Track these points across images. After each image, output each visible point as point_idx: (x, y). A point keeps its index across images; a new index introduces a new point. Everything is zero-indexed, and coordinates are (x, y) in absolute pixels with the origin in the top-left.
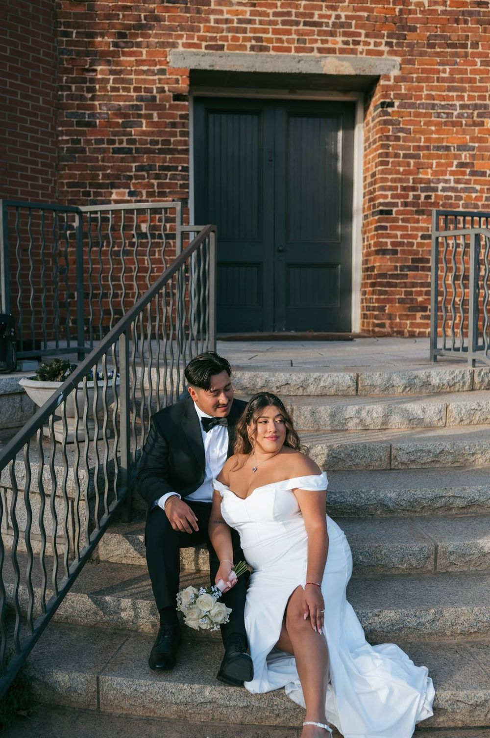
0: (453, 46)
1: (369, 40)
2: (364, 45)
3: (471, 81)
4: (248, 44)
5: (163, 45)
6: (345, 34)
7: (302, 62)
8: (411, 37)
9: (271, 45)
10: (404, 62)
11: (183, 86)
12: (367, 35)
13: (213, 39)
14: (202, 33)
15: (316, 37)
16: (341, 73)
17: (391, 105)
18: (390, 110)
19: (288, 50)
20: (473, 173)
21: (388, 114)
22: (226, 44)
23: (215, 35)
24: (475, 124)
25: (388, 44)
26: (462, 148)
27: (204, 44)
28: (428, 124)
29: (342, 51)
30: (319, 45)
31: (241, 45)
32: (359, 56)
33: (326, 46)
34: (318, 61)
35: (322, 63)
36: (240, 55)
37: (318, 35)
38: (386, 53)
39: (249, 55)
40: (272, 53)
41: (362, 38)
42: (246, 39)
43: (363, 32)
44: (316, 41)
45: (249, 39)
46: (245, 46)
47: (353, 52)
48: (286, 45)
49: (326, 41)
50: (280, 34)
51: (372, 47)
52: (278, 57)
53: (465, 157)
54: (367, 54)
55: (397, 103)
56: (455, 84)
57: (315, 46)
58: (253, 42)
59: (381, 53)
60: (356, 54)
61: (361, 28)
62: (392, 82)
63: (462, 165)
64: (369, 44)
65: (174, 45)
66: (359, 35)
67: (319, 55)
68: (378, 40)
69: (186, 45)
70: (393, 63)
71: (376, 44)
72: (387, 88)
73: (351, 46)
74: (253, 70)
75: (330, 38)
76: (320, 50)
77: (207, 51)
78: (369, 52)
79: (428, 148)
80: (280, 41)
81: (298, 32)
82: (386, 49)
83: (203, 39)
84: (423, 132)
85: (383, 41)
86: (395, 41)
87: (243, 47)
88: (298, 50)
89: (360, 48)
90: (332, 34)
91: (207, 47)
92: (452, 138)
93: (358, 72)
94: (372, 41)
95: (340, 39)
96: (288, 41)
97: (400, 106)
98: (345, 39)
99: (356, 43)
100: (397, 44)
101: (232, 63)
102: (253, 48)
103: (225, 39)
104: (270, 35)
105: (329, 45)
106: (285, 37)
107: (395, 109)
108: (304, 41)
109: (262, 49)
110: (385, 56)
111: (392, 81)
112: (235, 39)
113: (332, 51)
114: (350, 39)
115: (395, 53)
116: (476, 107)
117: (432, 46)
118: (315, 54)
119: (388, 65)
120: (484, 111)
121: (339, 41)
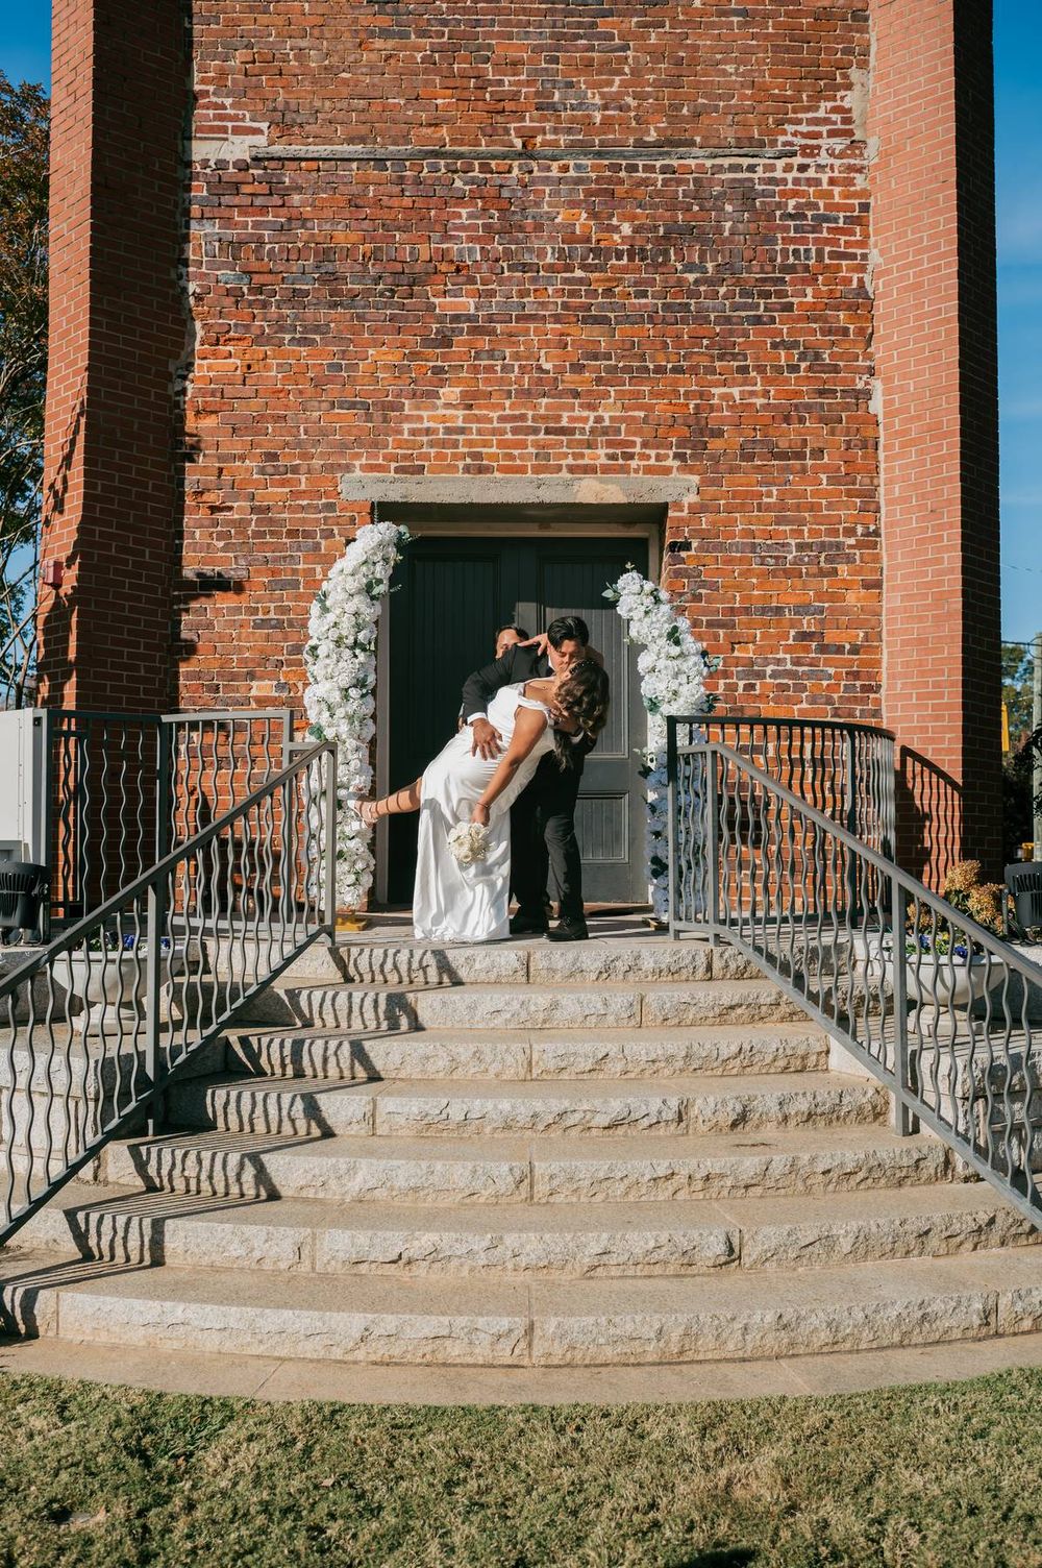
0: (783, 456)
1: (647, 451)
2: (640, 459)
3: (813, 508)
4: (461, 464)
5: (332, 468)
6: (610, 444)
7: (543, 487)
8: (716, 445)
9: (495, 464)
10: (705, 482)
12: (645, 445)
13: (406, 457)
14: (390, 450)
15: (565, 450)
16: (604, 502)
17: (687, 546)
18: (683, 554)
19: (522, 470)
20: (823, 649)
21: (683, 561)
22: (426, 464)
23: (410, 452)
24: (822, 573)
25: (677, 456)
26: (802, 609)
27: (393, 465)
28: (746, 574)
29: (606, 469)
30: (570, 461)
31: (449, 465)
32: (632, 475)
33: (580, 462)
34: (568, 485)
35: (576, 488)
36: (445, 480)
37: (568, 447)
38: (675, 470)
39: (462, 480)
40: (497, 475)
41: (637, 450)
42: (455, 456)
43: (638, 440)
44: (566, 455)
45: (463, 456)
46: (457, 467)
47: (624, 470)
48: (518, 462)
49: (582, 456)
50: (509, 448)
51: (652, 461)
52: (508, 481)
53: (808, 624)
54: (644, 473)
55: (695, 545)
56: (789, 513)
57: (564, 462)
58: (468, 461)
59: (667, 471)
60: (629, 473)
61: (634, 435)
62: (685, 513)
63: (804, 636)
64: (648, 457)
65: (348, 468)
66: (633, 444)
67: (570, 476)
68: (662, 452)
69: (364, 468)
70: (686, 484)
71: (658, 457)
72: (680, 522)
73: (621, 462)
74: (468, 501)
75: (587, 451)
76: (571, 469)
77: (397, 476)
78: (649, 470)
79: (747, 611)
80: (511, 457)
81: (536, 444)
82: (676, 463)
83: (395, 458)
84: (738, 587)
85: (671, 453)
86: (689, 452)
87: (453, 468)
88: (537, 470)
89: (634, 464)
90: (590, 445)
91: (397, 470)
92: (787, 594)
93: (632, 500)
94: (653, 453)
95: (602, 452)
96: (522, 457)
97: (699, 549)
98: (611, 451)
99: (631, 456)
100: (692, 455)
101: (436, 492)
102: (467, 469)
103: (426, 457)
104: (494, 450)
105: (586, 461)
106: (516, 452)
107: (693, 552)
108: (547, 457)
109: (481, 470)
110: (675, 474)
111: (686, 511)
112: (439, 456)
113: (589, 470)
114: (618, 451)
115: (691, 470)
116: (823, 546)
117: (751, 457)
118: (565, 474)
119: (679, 488)
120: (836, 553)
121: (601, 455)
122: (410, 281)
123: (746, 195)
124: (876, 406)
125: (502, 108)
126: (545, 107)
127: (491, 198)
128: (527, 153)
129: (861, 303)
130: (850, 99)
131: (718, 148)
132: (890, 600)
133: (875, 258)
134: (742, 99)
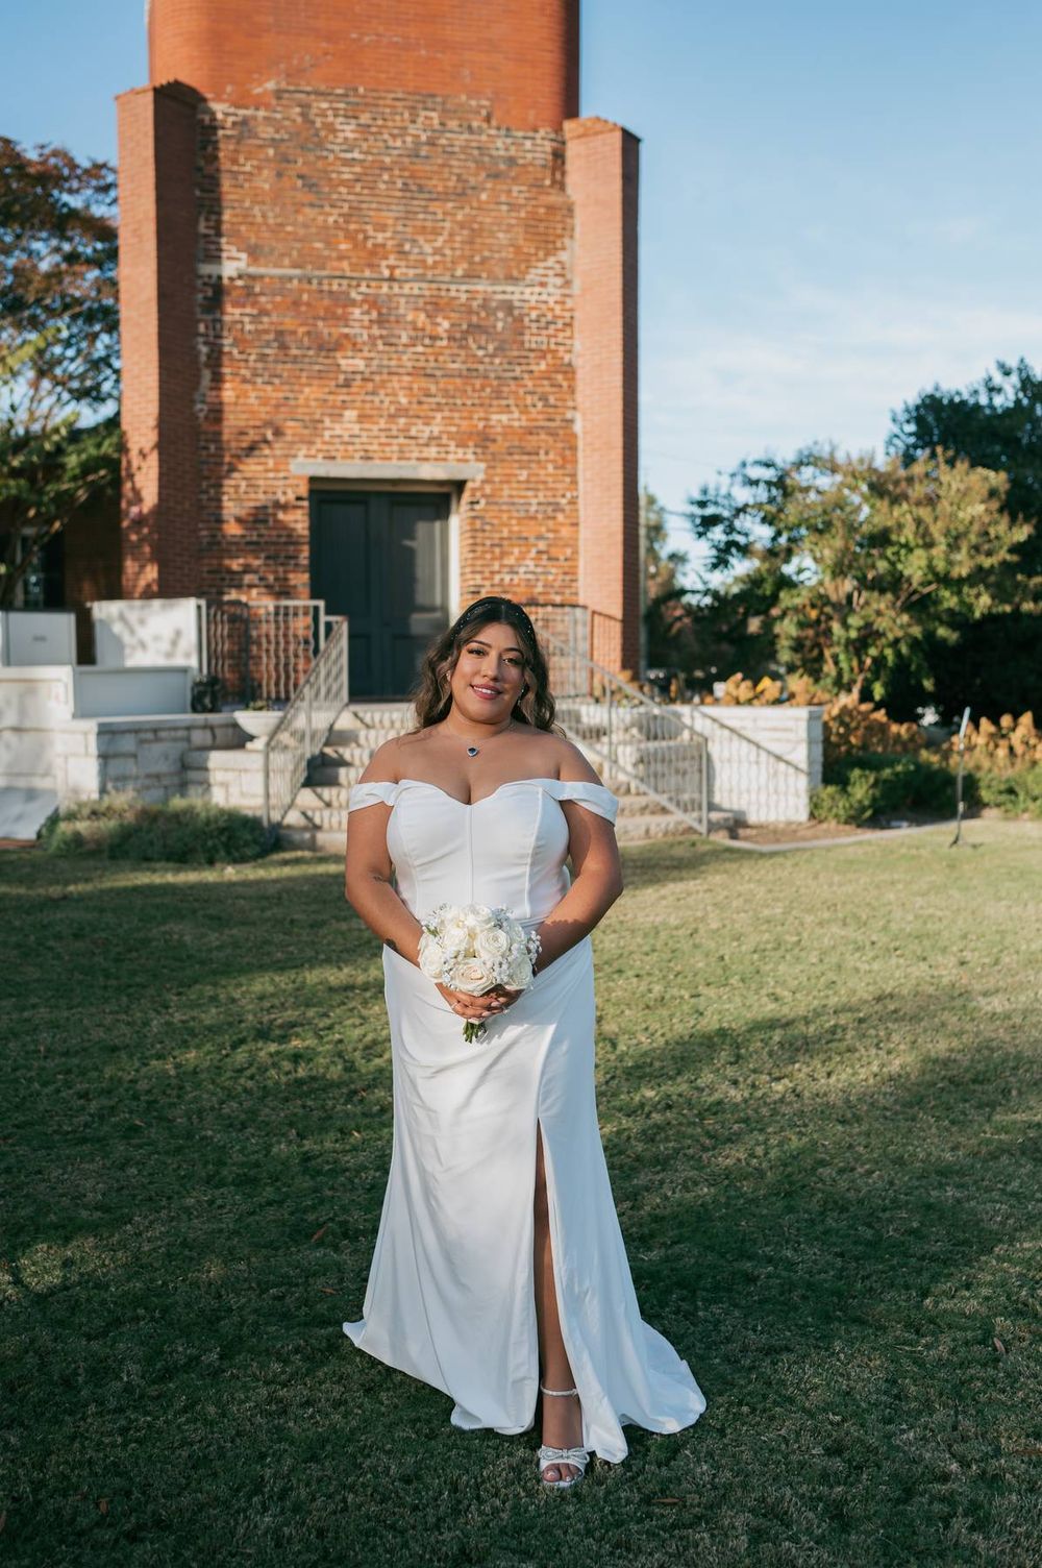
0: (529, 454)
1: (458, 450)
2: (454, 454)
3: (545, 482)
4: (357, 455)
5: (287, 456)
6: (439, 445)
7: (402, 469)
8: (493, 448)
9: (376, 455)
10: (489, 467)
11: (303, 490)
12: (456, 447)
13: (328, 451)
14: (318, 446)
15: (413, 448)
16: (435, 478)
17: (478, 503)
18: (477, 507)
19: (390, 459)
20: (549, 559)
21: (476, 510)
22: (338, 454)
23: (329, 447)
24: (549, 518)
25: (474, 453)
26: (540, 537)
27: (320, 455)
28: (510, 518)
29: (436, 459)
30: (416, 454)
31: (351, 456)
32: (450, 463)
33: (422, 455)
34: (415, 468)
35: (419, 470)
37: (416, 447)
38: (472, 461)
39: (360, 463)
40: (377, 462)
41: (452, 449)
42: (355, 451)
43: (453, 443)
44: (414, 451)
45: (358, 451)
46: (355, 457)
47: (445, 460)
48: (388, 454)
49: (423, 452)
50: (383, 446)
51: (460, 456)
52: (382, 465)
53: (542, 545)
54: (456, 462)
55: (482, 501)
56: (532, 485)
57: (413, 455)
58: (362, 453)
59: (466, 461)
60: (447, 462)
61: (451, 440)
62: (478, 485)
63: (539, 552)
64: (458, 453)
65: (295, 456)
66: (450, 446)
67: (416, 463)
68: (466, 450)
69: (306, 456)
70: (478, 468)
71: (464, 453)
72: (474, 490)
73: (443, 455)
74: (363, 476)
75: (425, 449)
76: (418, 459)
77: (323, 461)
78: (459, 460)
79: (509, 539)
80: (384, 452)
81: (398, 445)
82: (473, 457)
83: (319, 451)
84: (506, 525)
85: (470, 451)
86: (479, 451)
87: (353, 457)
88: (400, 459)
89: (451, 457)
90: (427, 445)
91: (323, 458)
92: (529, 531)
93: (450, 477)
94: (460, 451)
96: (390, 452)
97: (484, 505)
98: (438, 449)
99: (449, 453)
100: (481, 453)
101: (343, 471)
102: (361, 458)
103: (338, 451)
104: (375, 447)
105: (425, 455)
106: (387, 449)
107: (481, 506)
108: (404, 452)
109: (369, 458)
110: (472, 463)
111: (478, 483)
112: (345, 450)
113: (426, 459)
114: (442, 450)
115: (481, 461)
116: (549, 504)
117: (511, 454)
118: (413, 462)
119: (474, 471)
120: (557, 508)
121: (432, 451)
122: (329, 348)
123: (509, 307)
124: (578, 427)
125: (378, 251)
126: (402, 253)
127: (372, 302)
128: (392, 279)
129: (569, 371)
130: (564, 256)
131: (494, 280)
132: (584, 533)
133: (578, 345)
134: (508, 253)
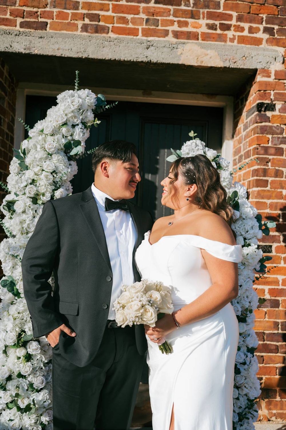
1: (242, 24)
2: (235, 31)
4: (80, 23)
6: (210, 16)
7: (152, 48)
9: (110, 26)
12: (240, 19)
13: (31, 14)
14: (17, 7)
15: (171, 18)
16: (204, 64)
17: (271, 107)
18: (269, 114)
19: (134, 32)
21: (268, 119)
22: (49, 21)
23: (35, 10)
25: (266, 30)
27: (19, 20)
29: (206, 37)
30: (176, 27)
31: (69, 24)
32: (229, 43)
33: (184, 29)
34: (173, 48)
35: (179, 51)
36: (65, 37)
37: (175, 16)
38: (264, 42)
39: (80, 37)
40: (111, 35)
41: (234, 22)
42: (75, 17)
43: (235, 14)
44: (172, 23)
45: (83, 17)
46: (76, 26)
47: (222, 38)
48: (131, 26)
49: (186, 24)
50: (123, 12)
51: (246, 33)
52: (120, 41)
54: (239, 42)
55: (279, 105)
57: (170, 28)
58: (87, 21)
59: (258, 42)
60: (225, 41)
61: (232, 9)
62: (272, 79)
64: (242, 29)
66: (230, 17)
67: (175, 40)
68: (254, 25)
70: (274, 54)
71: (251, 30)
72: (266, 86)
73: (219, 31)
74: (84, 56)
75: (190, 20)
76: (177, 35)
77: (22, 30)
78: (243, 40)
80: (124, 21)
81: (147, 11)
82: (266, 36)
83: (19, 14)
85: (261, 27)
86: (276, 27)
87: (73, 27)
88: (147, 33)
89: (230, 34)
90: (193, 15)
91: (22, 25)
93: (227, 65)
94: (246, 26)
95: (203, 22)
96: (134, 21)
97: (281, 110)
98: (211, 22)
99: (228, 28)
100: (279, 31)
101: (57, 46)
102: (85, 28)
103: (50, 15)
104: (110, 13)
105: (189, 29)
106: (129, 17)
107: (277, 113)
108: (156, 23)
109: (98, 30)
110: (264, 45)
111: (273, 77)
112: (60, 15)
113: (192, 36)
114: (217, 23)
115: (278, 43)
118: (170, 38)
119: (267, 57)
121: (202, 24)
